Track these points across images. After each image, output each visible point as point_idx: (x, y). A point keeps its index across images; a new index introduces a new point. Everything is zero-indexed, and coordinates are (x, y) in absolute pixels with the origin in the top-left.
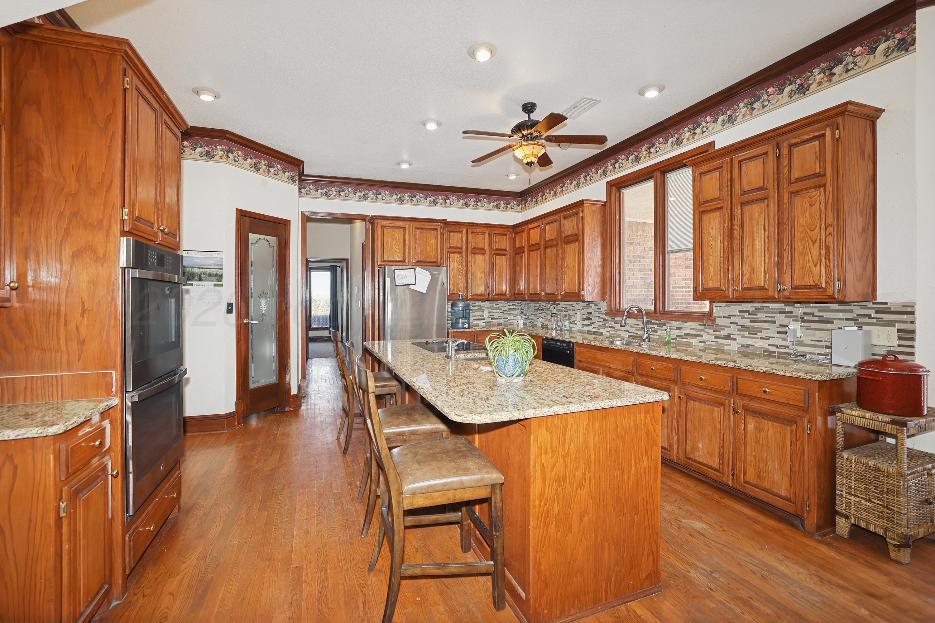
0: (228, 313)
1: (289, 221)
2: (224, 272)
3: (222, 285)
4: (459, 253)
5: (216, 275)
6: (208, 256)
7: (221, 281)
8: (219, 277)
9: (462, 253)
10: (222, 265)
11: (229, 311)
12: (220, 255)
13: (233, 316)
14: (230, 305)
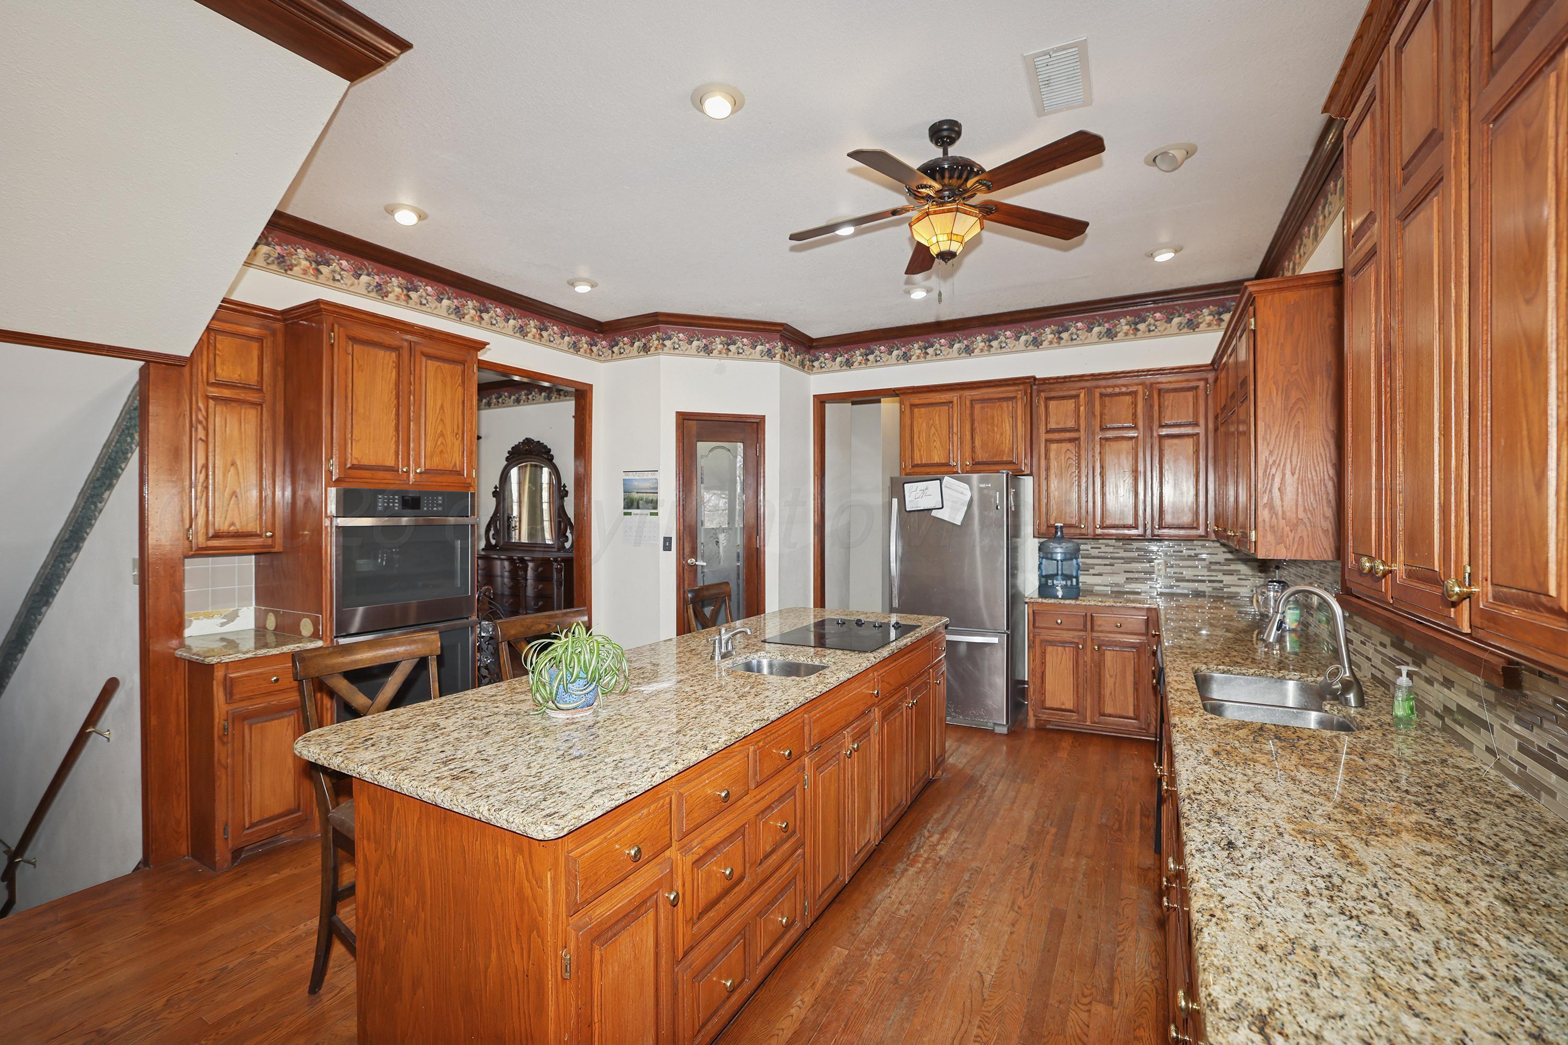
0: (665, 550)
1: (763, 418)
2: (661, 497)
3: (657, 514)
4: (1071, 440)
5: (652, 501)
6: (645, 477)
7: (655, 508)
8: (654, 504)
9: (1078, 439)
10: (657, 488)
11: (667, 548)
12: (656, 476)
13: (673, 553)
14: (667, 540)
